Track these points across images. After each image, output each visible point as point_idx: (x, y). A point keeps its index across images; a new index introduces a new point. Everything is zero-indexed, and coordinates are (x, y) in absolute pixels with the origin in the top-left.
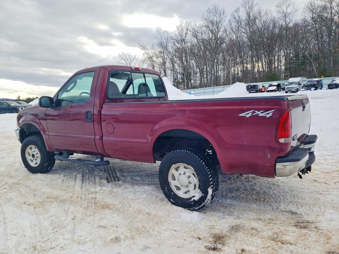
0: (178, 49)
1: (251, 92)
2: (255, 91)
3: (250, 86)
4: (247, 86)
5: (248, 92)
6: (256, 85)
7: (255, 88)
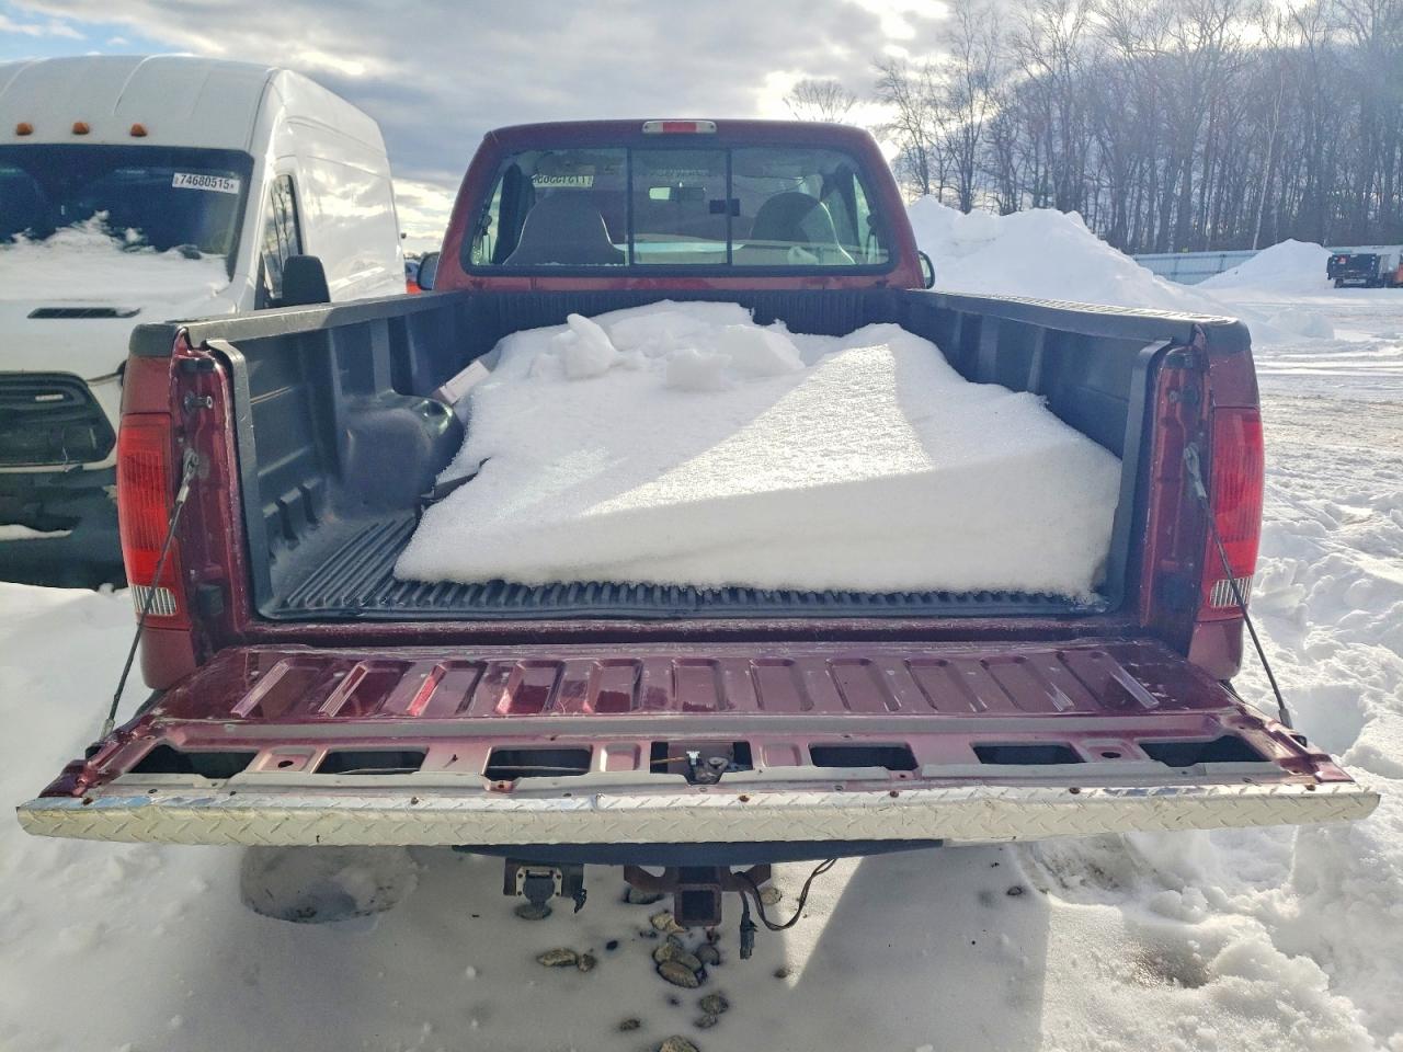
0: (1039, 85)
1: (1346, 281)
2: (1363, 281)
3: (1347, 257)
4: (1330, 260)
5: (1333, 281)
6: (1374, 255)
7: (1368, 268)
